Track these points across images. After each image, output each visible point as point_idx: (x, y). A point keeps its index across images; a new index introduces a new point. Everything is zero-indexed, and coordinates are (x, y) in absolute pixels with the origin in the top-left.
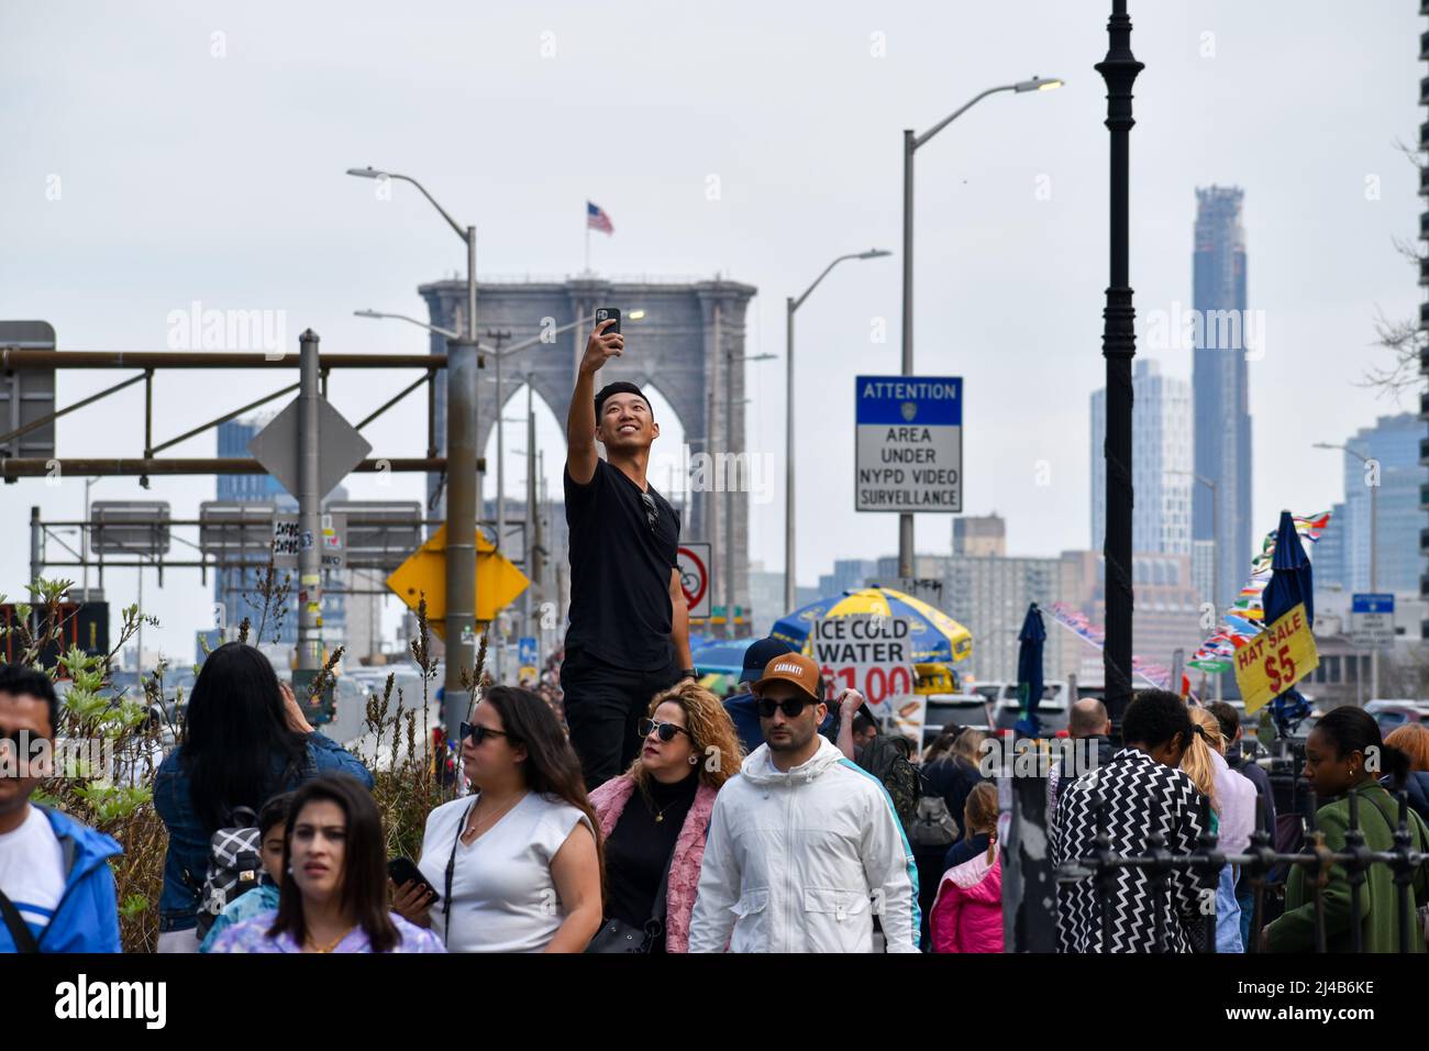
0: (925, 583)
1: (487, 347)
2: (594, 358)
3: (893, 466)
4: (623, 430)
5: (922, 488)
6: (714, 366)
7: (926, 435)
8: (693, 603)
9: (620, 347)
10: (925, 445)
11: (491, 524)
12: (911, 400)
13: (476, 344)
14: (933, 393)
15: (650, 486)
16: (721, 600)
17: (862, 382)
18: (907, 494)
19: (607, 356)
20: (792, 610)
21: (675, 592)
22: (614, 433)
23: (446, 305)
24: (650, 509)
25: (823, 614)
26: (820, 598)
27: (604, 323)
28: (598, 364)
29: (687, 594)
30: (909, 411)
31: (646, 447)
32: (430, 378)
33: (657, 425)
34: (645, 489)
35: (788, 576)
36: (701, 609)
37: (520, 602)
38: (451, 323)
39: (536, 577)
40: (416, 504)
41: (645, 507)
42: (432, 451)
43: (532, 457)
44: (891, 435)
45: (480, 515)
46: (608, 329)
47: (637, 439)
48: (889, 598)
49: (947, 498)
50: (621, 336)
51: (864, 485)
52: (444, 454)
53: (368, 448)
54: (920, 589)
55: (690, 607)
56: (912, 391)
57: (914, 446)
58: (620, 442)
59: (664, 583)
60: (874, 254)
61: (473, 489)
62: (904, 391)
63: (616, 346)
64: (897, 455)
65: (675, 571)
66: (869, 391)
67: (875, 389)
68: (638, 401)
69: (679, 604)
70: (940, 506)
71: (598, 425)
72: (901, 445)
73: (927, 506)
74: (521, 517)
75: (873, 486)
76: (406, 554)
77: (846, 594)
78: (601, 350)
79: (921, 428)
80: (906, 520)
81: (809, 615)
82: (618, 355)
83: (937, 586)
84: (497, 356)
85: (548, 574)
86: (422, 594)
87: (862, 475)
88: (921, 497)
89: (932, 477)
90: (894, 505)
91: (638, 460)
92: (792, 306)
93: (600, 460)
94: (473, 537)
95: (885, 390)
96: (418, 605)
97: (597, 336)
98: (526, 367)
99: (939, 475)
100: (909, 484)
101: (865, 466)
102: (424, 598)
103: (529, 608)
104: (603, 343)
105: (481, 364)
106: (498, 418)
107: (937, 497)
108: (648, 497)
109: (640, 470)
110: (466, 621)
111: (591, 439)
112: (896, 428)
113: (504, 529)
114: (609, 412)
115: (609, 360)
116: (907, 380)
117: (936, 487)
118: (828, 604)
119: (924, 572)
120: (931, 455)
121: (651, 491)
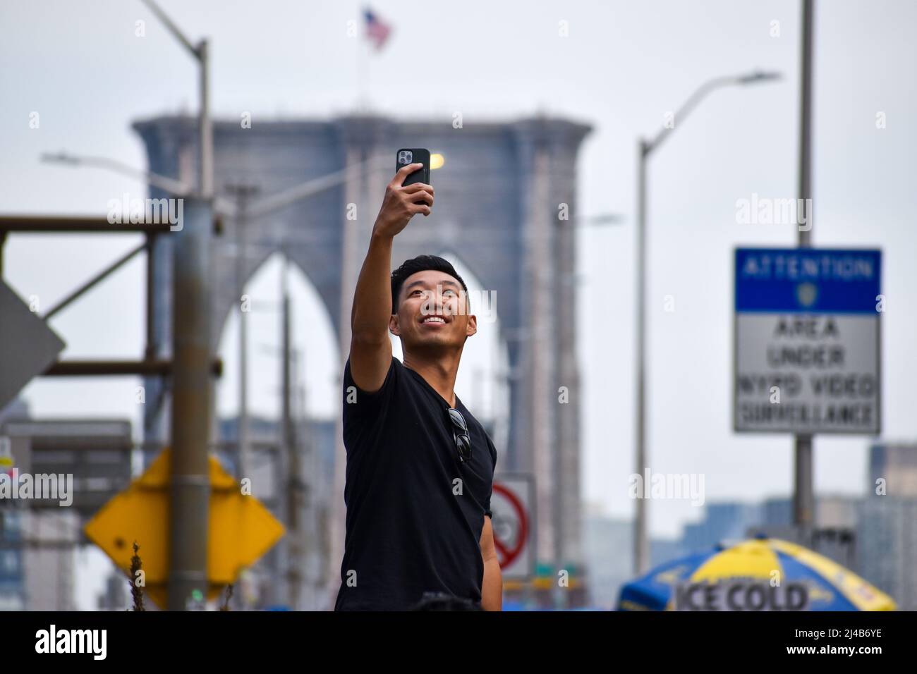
0: (830, 534)
1: (226, 206)
2: (392, 217)
3: (787, 369)
4: (427, 321)
5: (825, 402)
6: (537, 233)
7: (831, 329)
8: (509, 558)
9: (428, 203)
10: (830, 342)
11: (231, 449)
12: (809, 279)
13: (210, 202)
14: (841, 270)
15: (458, 401)
16: (545, 553)
17: (742, 255)
18: (803, 412)
19: (411, 214)
20: (647, 567)
21: (486, 548)
22: (415, 324)
23: (168, 147)
24: (460, 432)
25: (687, 575)
26: (681, 554)
27: (406, 169)
28: (398, 226)
29: (500, 547)
30: (807, 294)
31: (457, 348)
32: (149, 248)
33: (474, 318)
34: (453, 404)
35: (639, 523)
36: (520, 567)
37: (270, 558)
38: (174, 173)
39: (292, 521)
40: (126, 424)
41: (451, 426)
42: (151, 347)
43: (288, 355)
44: (782, 328)
45: (215, 436)
46: (413, 177)
47: (445, 336)
48: (781, 556)
49: (860, 415)
50: (430, 187)
51: (745, 398)
52: (166, 352)
53: (60, 344)
54: (823, 543)
55: (503, 566)
56: (811, 268)
57: (814, 344)
58: (422, 338)
59: (472, 533)
60: (759, 77)
61: (206, 400)
62: (799, 267)
63: (422, 201)
64: (790, 356)
65: (487, 518)
66: (751, 267)
67: (760, 265)
68: (451, 283)
69: (491, 563)
70: (850, 426)
71: (394, 312)
72: (796, 342)
73: (830, 426)
74: (272, 438)
75: (755, 398)
76: (113, 492)
77: (719, 549)
78: (402, 206)
79: (822, 321)
80: (803, 447)
81: (669, 578)
82: (426, 213)
83: (846, 537)
84: (241, 219)
85: (308, 520)
86: (136, 548)
87: (742, 384)
88: (824, 414)
89: (837, 386)
90: (786, 425)
91: (446, 365)
92: (646, 150)
93: (395, 361)
94: (205, 467)
95: (773, 267)
96: (131, 563)
97: (398, 187)
98: (279, 231)
99: (849, 385)
100: (806, 396)
101: (747, 370)
102: (139, 554)
103: (283, 563)
104: (405, 196)
105: (218, 228)
106: (237, 300)
107: (846, 415)
108: (455, 414)
109: (448, 377)
110: (195, 584)
111: (385, 330)
112: (790, 319)
113: (248, 456)
114: (411, 296)
115: (412, 220)
116: (804, 252)
117: (842, 401)
118: (695, 561)
119: (828, 518)
120: (837, 355)
121: (460, 406)
